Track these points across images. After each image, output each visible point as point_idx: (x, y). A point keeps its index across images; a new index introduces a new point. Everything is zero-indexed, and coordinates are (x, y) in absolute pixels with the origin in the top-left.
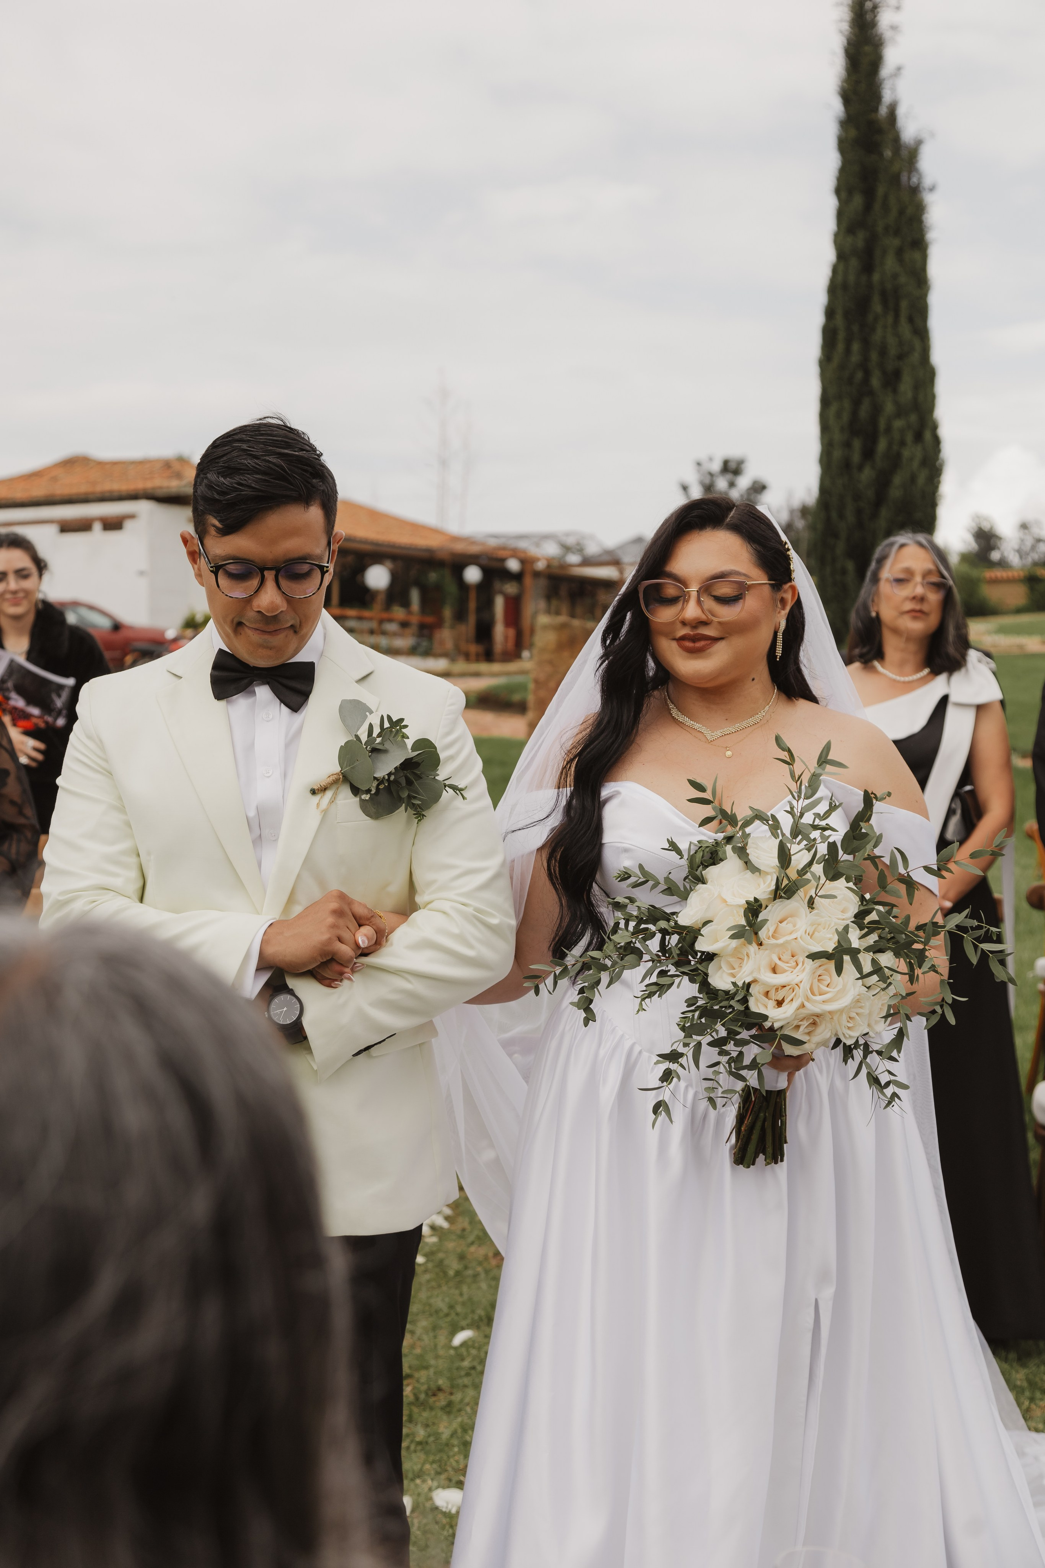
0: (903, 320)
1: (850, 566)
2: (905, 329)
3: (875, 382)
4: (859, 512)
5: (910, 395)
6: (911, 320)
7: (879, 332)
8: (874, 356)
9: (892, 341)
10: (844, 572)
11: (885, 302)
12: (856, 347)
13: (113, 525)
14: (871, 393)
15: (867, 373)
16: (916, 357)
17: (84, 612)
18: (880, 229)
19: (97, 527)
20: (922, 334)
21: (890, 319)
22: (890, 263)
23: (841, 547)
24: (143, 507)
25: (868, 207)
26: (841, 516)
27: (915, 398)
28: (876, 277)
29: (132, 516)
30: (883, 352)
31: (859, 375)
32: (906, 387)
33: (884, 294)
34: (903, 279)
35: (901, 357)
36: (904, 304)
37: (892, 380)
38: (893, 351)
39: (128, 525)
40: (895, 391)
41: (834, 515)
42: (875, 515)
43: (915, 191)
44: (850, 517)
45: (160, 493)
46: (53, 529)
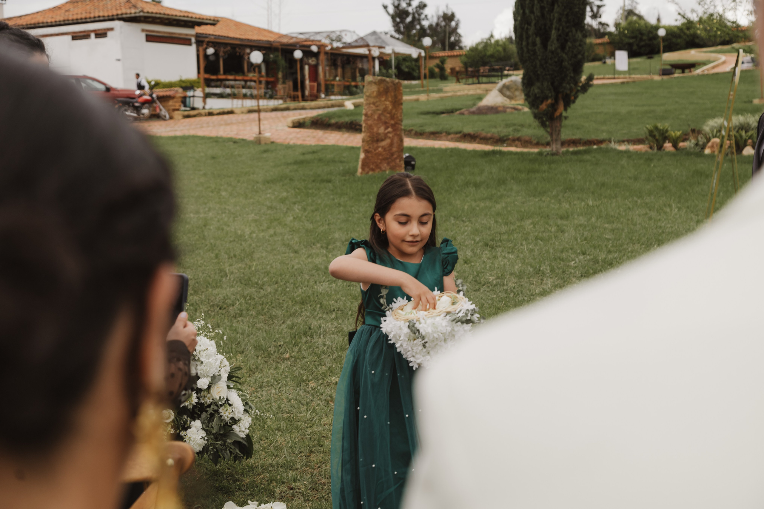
1: (538, 40)
4: (542, 8)
10: (534, 44)
13: (101, 34)
17: (90, 81)
19: (93, 35)
23: (532, 29)
24: (116, 24)
26: (532, 12)
29: (112, 29)
39: (109, 34)
41: (527, 11)
42: (552, 10)
44: (537, 12)
45: (124, 16)
46: (69, 37)
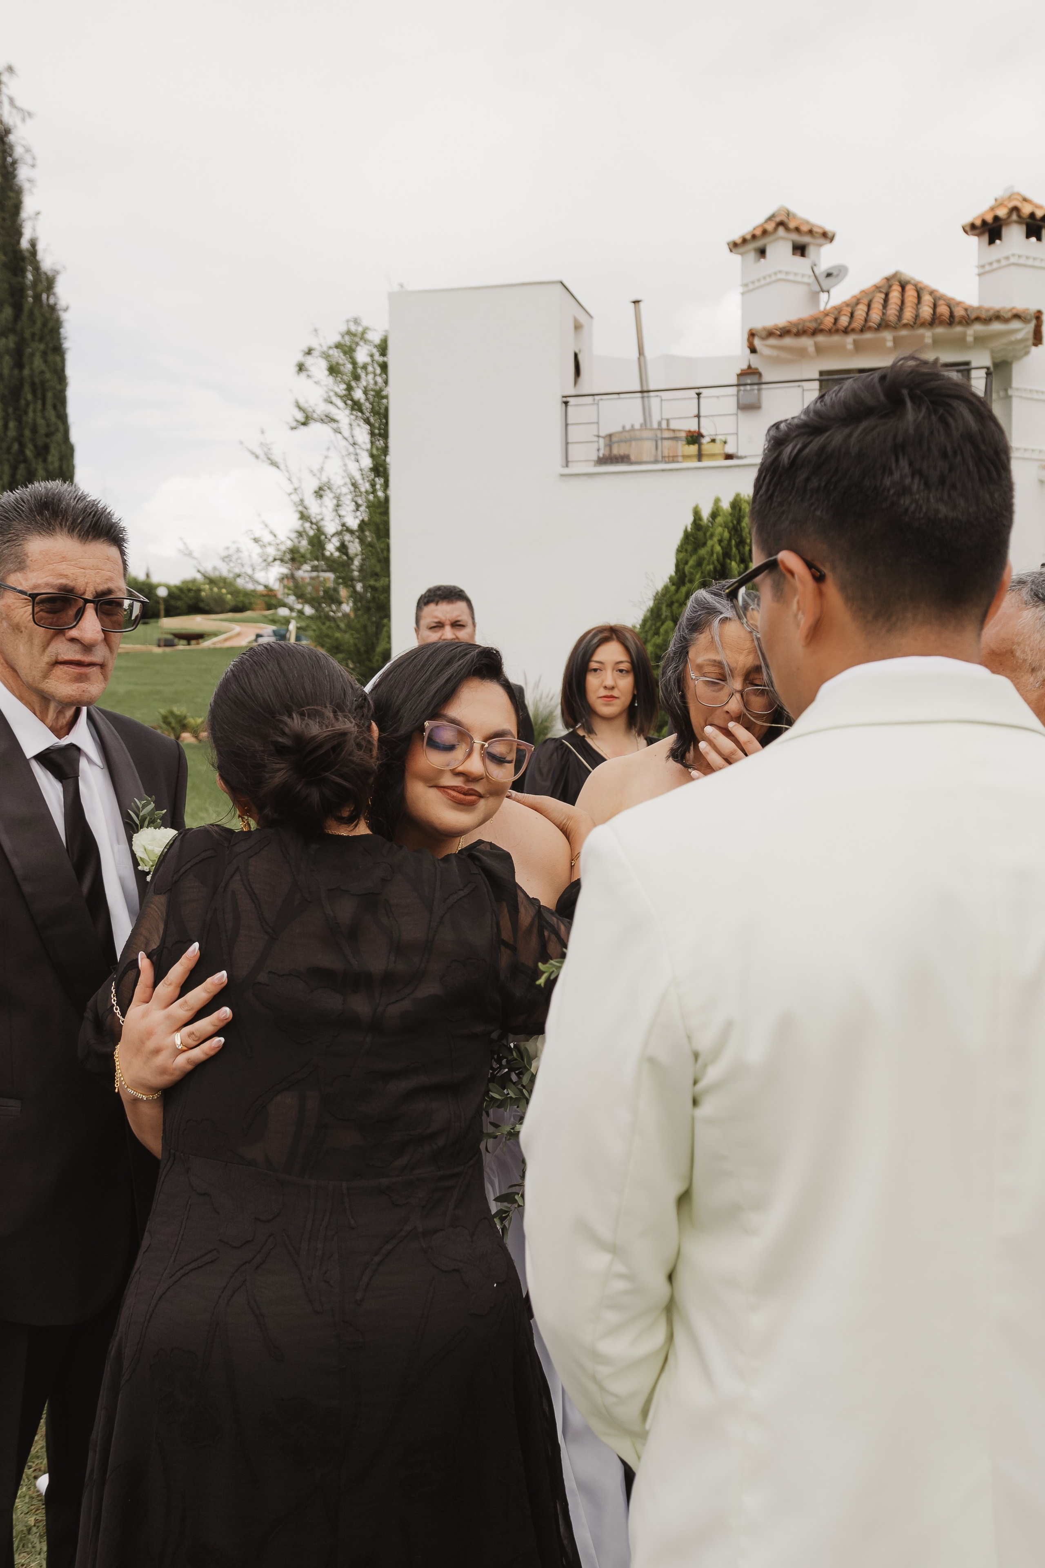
0: (49, 407)
2: (51, 414)
3: (29, 453)
5: (57, 465)
6: (55, 407)
7: (31, 414)
8: (27, 433)
9: (41, 422)
11: (34, 392)
12: (12, 424)
14: (25, 461)
15: (22, 446)
16: (59, 436)
18: (27, 334)
20: (63, 418)
21: (39, 406)
22: (38, 362)
25: (17, 316)
27: (61, 467)
28: (26, 372)
30: (34, 430)
31: (16, 446)
32: (53, 457)
33: (33, 385)
34: (48, 376)
35: (48, 435)
36: (49, 394)
37: (43, 452)
38: (42, 430)
40: (45, 461)
43: (53, 308)
